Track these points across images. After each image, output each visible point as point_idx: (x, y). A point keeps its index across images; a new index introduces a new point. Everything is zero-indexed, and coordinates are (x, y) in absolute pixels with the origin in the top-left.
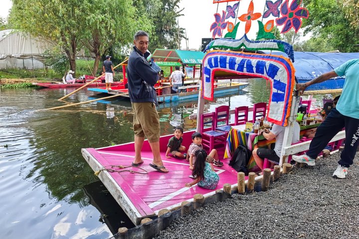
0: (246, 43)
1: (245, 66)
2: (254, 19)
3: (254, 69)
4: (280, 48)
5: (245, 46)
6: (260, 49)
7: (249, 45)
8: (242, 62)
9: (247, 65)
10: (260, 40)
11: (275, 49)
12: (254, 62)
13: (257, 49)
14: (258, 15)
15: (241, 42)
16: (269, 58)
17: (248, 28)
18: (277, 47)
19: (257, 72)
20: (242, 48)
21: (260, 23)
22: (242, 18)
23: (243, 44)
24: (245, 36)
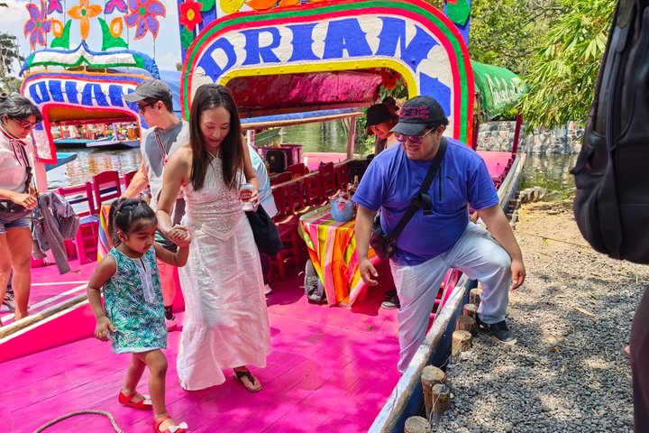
0: (87, 55)
1: (93, 95)
2: (92, 15)
3: (108, 100)
4: (137, 63)
5: (87, 61)
6: (111, 65)
7: (92, 59)
8: (87, 88)
9: (96, 93)
10: (108, 50)
11: (131, 65)
12: (105, 87)
13: (106, 66)
14: (96, 10)
15: (78, 54)
16: (125, 80)
17: (85, 30)
18: (134, 62)
19: (113, 104)
20: (83, 64)
21: (103, 22)
22: (72, 13)
23: (82, 59)
24: (84, 43)
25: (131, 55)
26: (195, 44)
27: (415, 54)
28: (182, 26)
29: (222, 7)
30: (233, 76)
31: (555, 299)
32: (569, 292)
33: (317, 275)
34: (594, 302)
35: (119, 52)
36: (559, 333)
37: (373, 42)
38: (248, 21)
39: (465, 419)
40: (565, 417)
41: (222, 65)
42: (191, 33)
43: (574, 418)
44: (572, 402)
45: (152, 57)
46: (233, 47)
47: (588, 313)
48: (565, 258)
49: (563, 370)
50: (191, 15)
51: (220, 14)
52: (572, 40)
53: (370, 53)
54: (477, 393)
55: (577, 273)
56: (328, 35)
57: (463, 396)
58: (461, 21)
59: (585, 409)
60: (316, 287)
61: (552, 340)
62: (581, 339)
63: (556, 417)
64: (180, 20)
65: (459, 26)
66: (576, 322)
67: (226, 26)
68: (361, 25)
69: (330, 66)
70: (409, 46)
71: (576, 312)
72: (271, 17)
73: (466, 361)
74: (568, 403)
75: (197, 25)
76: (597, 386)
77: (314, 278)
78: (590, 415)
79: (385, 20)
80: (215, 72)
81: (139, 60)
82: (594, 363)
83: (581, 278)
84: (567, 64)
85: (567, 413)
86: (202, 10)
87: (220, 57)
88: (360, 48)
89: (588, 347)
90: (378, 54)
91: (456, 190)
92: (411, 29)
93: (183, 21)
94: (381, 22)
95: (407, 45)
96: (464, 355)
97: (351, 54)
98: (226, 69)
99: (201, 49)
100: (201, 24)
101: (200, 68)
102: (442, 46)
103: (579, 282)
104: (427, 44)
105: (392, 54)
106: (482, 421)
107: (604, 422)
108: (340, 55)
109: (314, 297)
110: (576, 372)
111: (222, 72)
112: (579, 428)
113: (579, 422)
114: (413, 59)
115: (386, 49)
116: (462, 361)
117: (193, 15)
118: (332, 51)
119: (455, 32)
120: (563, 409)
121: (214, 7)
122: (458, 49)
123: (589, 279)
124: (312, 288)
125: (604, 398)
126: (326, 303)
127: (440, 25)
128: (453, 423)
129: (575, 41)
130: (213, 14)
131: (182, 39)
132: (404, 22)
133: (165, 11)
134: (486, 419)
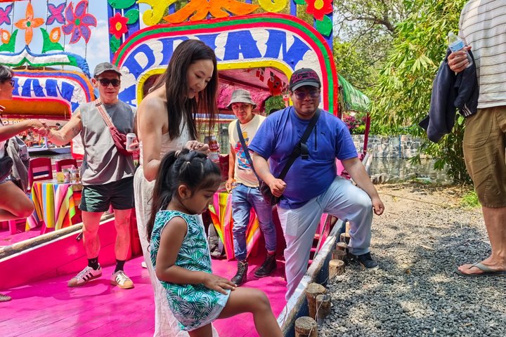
0: (29, 57)
1: (32, 88)
2: (35, 26)
3: (45, 91)
4: (71, 62)
5: (28, 62)
6: (49, 64)
7: (33, 59)
8: (27, 83)
9: (34, 87)
10: (47, 53)
11: (66, 64)
12: (42, 81)
13: (45, 65)
14: (39, 22)
15: (22, 56)
16: (61, 75)
17: (29, 37)
18: (68, 61)
19: (48, 95)
20: (25, 64)
21: (44, 31)
22: (19, 24)
23: (25, 60)
24: (27, 47)
25: (66, 56)
26: (121, 49)
27: (293, 56)
28: (111, 35)
29: (144, 21)
30: (152, 74)
31: (404, 240)
32: (413, 236)
33: (218, 235)
34: (433, 240)
35: (56, 54)
36: (410, 261)
37: (262, 48)
38: (165, 31)
39: (343, 321)
40: (422, 316)
41: (143, 65)
42: (119, 40)
43: (429, 315)
44: (425, 304)
45: (84, 57)
46: (152, 51)
47: (429, 248)
48: (408, 215)
49: (415, 284)
50: (119, 26)
51: (143, 26)
52: (403, 60)
53: (260, 56)
54: (352, 304)
55: (418, 224)
56: (227, 42)
57: (341, 306)
58: (327, 33)
59: (436, 308)
60: (217, 245)
61: (405, 266)
62: (426, 264)
63: (415, 315)
64: (110, 31)
65: (325, 36)
66: (421, 254)
67: (147, 35)
68: (253, 35)
69: (229, 66)
70: (290, 50)
71: (420, 248)
72: (183, 28)
73: (341, 282)
74: (423, 306)
75: (124, 35)
76: (442, 293)
77: (215, 238)
78: (440, 313)
79: (271, 32)
80: (137, 71)
81: (72, 59)
82: (438, 278)
83: (421, 227)
84: (400, 79)
85: (423, 311)
86: (128, 23)
87: (141, 59)
88: (252, 52)
89: (432, 269)
90: (265, 56)
91: (328, 142)
92: (290, 38)
93: (112, 31)
94: (268, 33)
95: (287, 50)
96: (339, 278)
97: (246, 56)
98: (146, 68)
99: (126, 53)
100: (127, 34)
101: (125, 67)
102: (313, 51)
103: (420, 229)
104: (302, 49)
105: (276, 56)
106: (357, 321)
107: (451, 316)
108: (237, 57)
109: (215, 253)
110: (425, 286)
111: (143, 70)
112: (433, 322)
113: (432, 318)
114: (292, 60)
115: (272, 53)
116: (338, 282)
117: (121, 26)
118: (231, 54)
119: (322, 40)
120: (419, 310)
121: (138, 21)
122: (325, 52)
123: (427, 227)
124: (213, 246)
125: (449, 301)
126: (225, 258)
127: (312, 35)
128: (334, 323)
129: (405, 60)
130: (137, 27)
131: (111, 45)
132: (285, 33)
133: (96, 22)
134: (360, 320)
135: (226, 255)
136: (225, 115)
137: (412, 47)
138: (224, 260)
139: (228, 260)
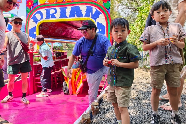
25: (10, 14)
26: (30, 13)
27: (96, 16)
28: (27, 7)
29: (40, 2)
30: (42, 22)
31: (136, 87)
32: (140, 86)
33: (67, 85)
34: (146, 88)
35: (6, 13)
36: (136, 95)
37: (84, 13)
38: (47, 6)
39: (103, 116)
40: (135, 115)
41: (39, 19)
42: (30, 9)
43: (138, 115)
44: (137, 111)
45: (17, 15)
46: (42, 13)
47: (144, 90)
48: (139, 79)
49: (135, 103)
50: (30, 4)
51: (39, 4)
53: (83, 16)
54: (109, 110)
55: (142, 82)
56: (71, 11)
57: (104, 111)
58: (108, 8)
59: (141, 112)
60: (66, 89)
61: (134, 97)
62: (142, 96)
63: (132, 115)
65: (107, 9)
66: (141, 92)
67: (40, 7)
68: (80, 8)
69: (71, 19)
70: (94, 14)
71: (141, 90)
72: (54, 5)
73: (107, 102)
74: (136, 111)
75: (32, 7)
76: (145, 107)
77: (66, 86)
78: (142, 114)
79: (87, 7)
80: (36, 21)
81: (12, 15)
82: (144, 101)
83: (143, 83)
85: (135, 113)
86: (33, 2)
87: (38, 16)
88: (80, 14)
89: (143, 98)
90: (85, 16)
91: (100, 48)
92: (94, 9)
93: (28, 6)
94: (86, 7)
95: (93, 14)
96: (106, 100)
97: (77, 16)
99: (32, 14)
100: (33, 7)
101: (32, 19)
102: (103, 14)
103: (142, 84)
104: (99, 14)
105: (89, 16)
106: (109, 117)
107: (146, 115)
108: (74, 16)
109: (66, 92)
110: (139, 104)
111: (39, 21)
112: (139, 117)
113: (139, 116)
114: (95, 18)
115: (87, 15)
116: (106, 102)
118: (72, 15)
119: (106, 11)
120: (134, 112)
121: (37, 2)
122: (107, 15)
123: (145, 83)
124: (65, 89)
125: (147, 110)
126: (69, 94)
127: (102, 8)
128: (99, 117)
130: (37, 4)
131: (27, 11)
132: (92, 7)
134: (110, 116)
135: (70, 93)
136: (74, 41)
137: (143, 16)
138: (69, 95)
139: (70, 95)
